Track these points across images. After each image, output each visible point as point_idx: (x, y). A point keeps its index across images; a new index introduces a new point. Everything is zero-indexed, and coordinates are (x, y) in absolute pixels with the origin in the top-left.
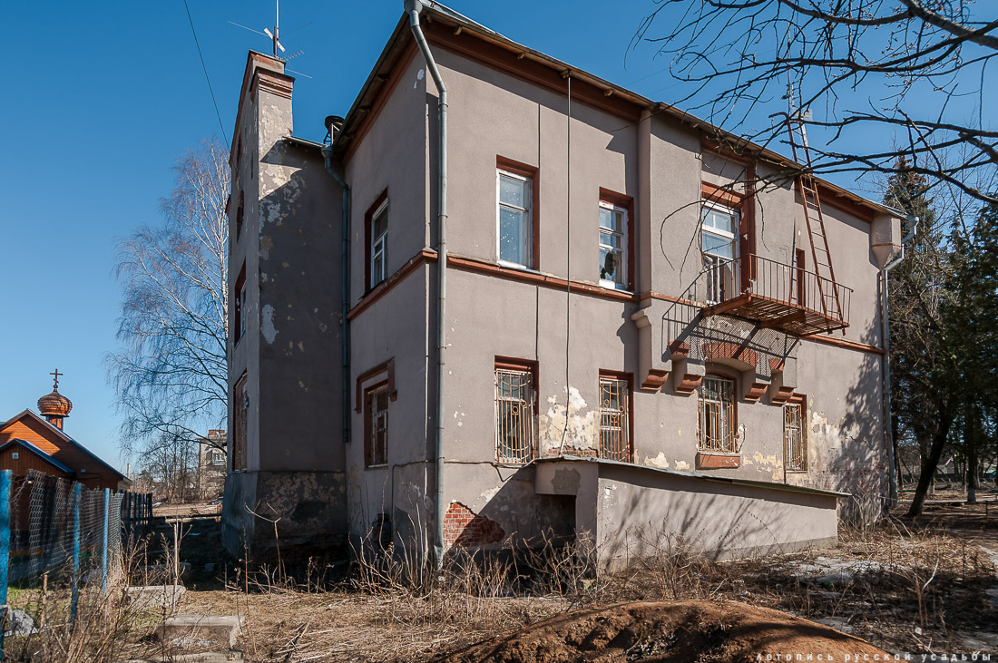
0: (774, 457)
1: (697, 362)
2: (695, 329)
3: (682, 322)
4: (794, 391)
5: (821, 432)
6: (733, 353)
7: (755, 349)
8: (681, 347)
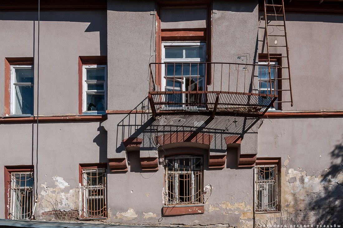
0: (243, 204)
1: (150, 149)
2: (149, 128)
3: (135, 125)
4: (257, 156)
5: (298, 183)
6: (186, 138)
7: (209, 132)
8: (135, 141)
